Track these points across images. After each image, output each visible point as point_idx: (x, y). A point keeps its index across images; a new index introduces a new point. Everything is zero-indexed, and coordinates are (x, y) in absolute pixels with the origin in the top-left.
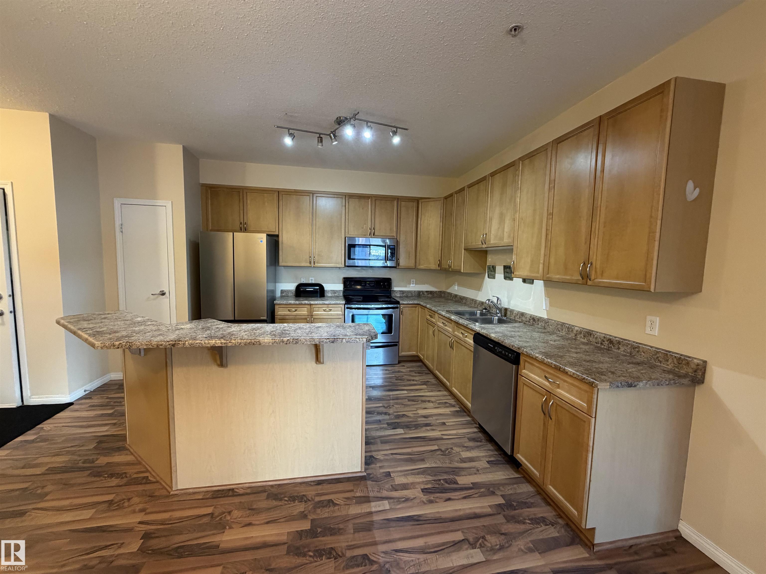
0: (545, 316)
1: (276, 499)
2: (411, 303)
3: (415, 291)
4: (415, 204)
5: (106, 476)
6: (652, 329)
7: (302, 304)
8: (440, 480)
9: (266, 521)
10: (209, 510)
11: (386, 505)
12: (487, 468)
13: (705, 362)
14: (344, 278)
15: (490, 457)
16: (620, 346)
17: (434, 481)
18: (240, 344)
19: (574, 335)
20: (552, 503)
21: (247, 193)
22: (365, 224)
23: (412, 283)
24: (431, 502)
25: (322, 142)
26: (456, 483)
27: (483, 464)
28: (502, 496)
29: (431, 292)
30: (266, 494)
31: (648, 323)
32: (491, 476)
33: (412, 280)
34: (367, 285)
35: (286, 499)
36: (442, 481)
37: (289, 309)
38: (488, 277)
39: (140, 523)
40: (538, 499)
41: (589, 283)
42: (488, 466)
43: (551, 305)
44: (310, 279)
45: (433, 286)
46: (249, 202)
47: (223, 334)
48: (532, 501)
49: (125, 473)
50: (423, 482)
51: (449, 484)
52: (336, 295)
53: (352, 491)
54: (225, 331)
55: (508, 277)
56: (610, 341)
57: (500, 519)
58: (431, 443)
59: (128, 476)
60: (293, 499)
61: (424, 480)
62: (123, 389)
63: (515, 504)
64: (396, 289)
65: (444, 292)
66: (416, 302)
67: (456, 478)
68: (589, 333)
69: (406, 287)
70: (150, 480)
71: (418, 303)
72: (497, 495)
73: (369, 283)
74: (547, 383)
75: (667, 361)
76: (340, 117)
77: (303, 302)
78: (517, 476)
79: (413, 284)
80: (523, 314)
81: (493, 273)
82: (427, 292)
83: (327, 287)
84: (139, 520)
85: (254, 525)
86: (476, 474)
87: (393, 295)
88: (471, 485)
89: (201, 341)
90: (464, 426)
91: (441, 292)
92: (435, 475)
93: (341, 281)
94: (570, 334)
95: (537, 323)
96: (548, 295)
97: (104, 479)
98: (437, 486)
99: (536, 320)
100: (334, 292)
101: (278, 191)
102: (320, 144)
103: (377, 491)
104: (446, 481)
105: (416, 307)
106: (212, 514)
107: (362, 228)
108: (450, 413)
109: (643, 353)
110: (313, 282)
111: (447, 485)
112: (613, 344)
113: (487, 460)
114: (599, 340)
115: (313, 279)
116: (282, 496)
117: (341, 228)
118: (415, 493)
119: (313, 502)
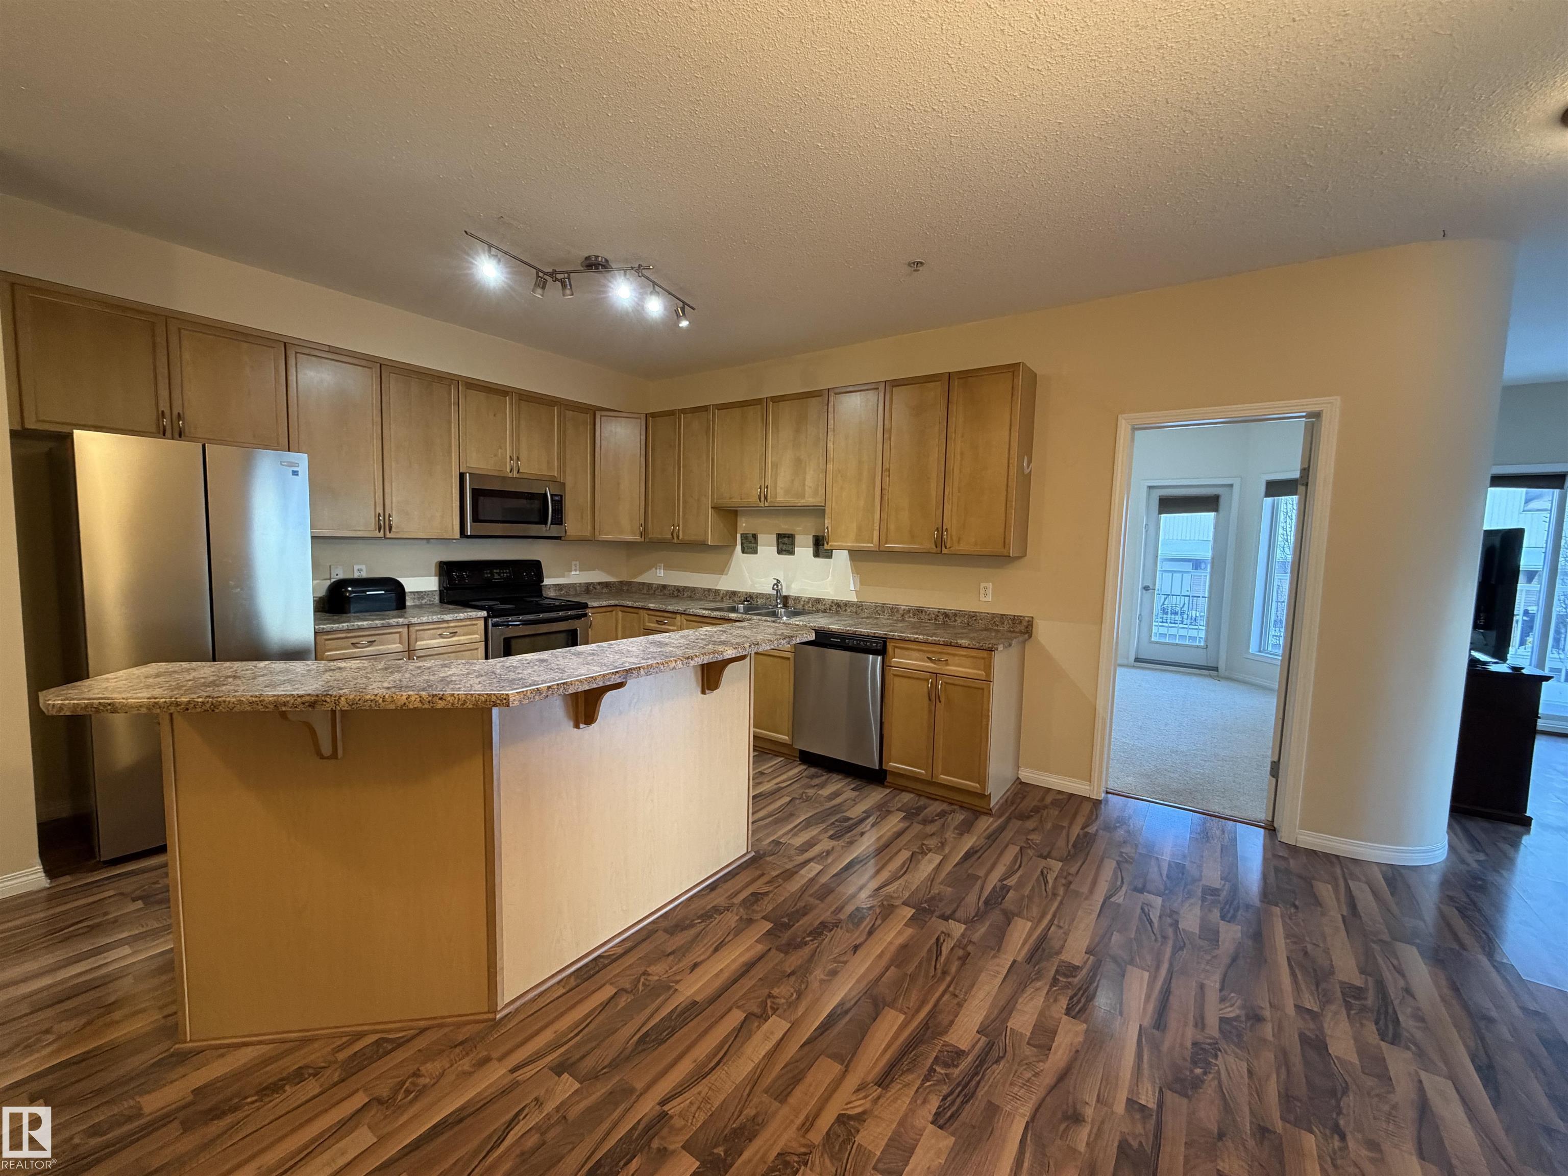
0: (853, 598)
1: (685, 929)
2: (605, 603)
3: (580, 584)
4: (588, 417)
6: (986, 595)
7: (390, 626)
8: (832, 823)
9: (711, 949)
10: (607, 992)
11: (815, 868)
12: (859, 795)
13: (1032, 618)
14: (441, 562)
15: (849, 785)
16: (957, 618)
17: (828, 826)
19: (899, 616)
21: (179, 329)
22: (501, 448)
23: (573, 567)
24: (851, 843)
26: (849, 818)
27: (850, 793)
28: (898, 810)
29: (606, 585)
30: (661, 933)
31: (982, 591)
32: (870, 800)
33: (573, 563)
34: (497, 576)
35: (697, 921)
37: (354, 641)
38: (743, 552)
41: (945, 551)
42: (856, 793)
43: (862, 583)
44: (356, 567)
45: (609, 573)
48: (923, 803)
50: (820, 832)
51: (844, 822)
52: (424, 602)
53: (763, 874)
55: (785, 551)
56: (946, 615)
58: (777, 796)
60: (707, 916)
61: (819, 830)
63: (914, 811)
64: (547, 581)
65: (629, 584)
66: (613, 602)
67: (844, 815)
68: (919, 611)
69: (563, 576)
70: (399, 1038)
71: (617, 602)
72: (893, 811)
73: (498, 571)
75: (1003, 623)
76: (597, 257)
77: (393, 621)
78: (888, 791)
79: (576, 570)
80: (818, 601)
81: (753, 545)
83: (411, 584)
85: (702, 962)
86: (855, 804)
87: (545, 594)
88: (864, 815)
92: (823, 822)
93: (433, 569)
94: (894, 615)
95: (844, 609)
96: (856, 570)
98: (837, 829)
99: (842, 605)
100: (420, 595)
101: (285, 343)
102: (539, 291)
103: (790, 861)
104: (838, 822)
106: (621, 991)
107: (495, 455)
109: (980, 621)
110: (364, 575)
111: (844, 825)
112: (949, 617)
113: (850, 788)
114: (933, 616)
115: (363, 567)
116: (687, 922)
117: (450, 452)
118: (825, 844)
119: (736, 906)
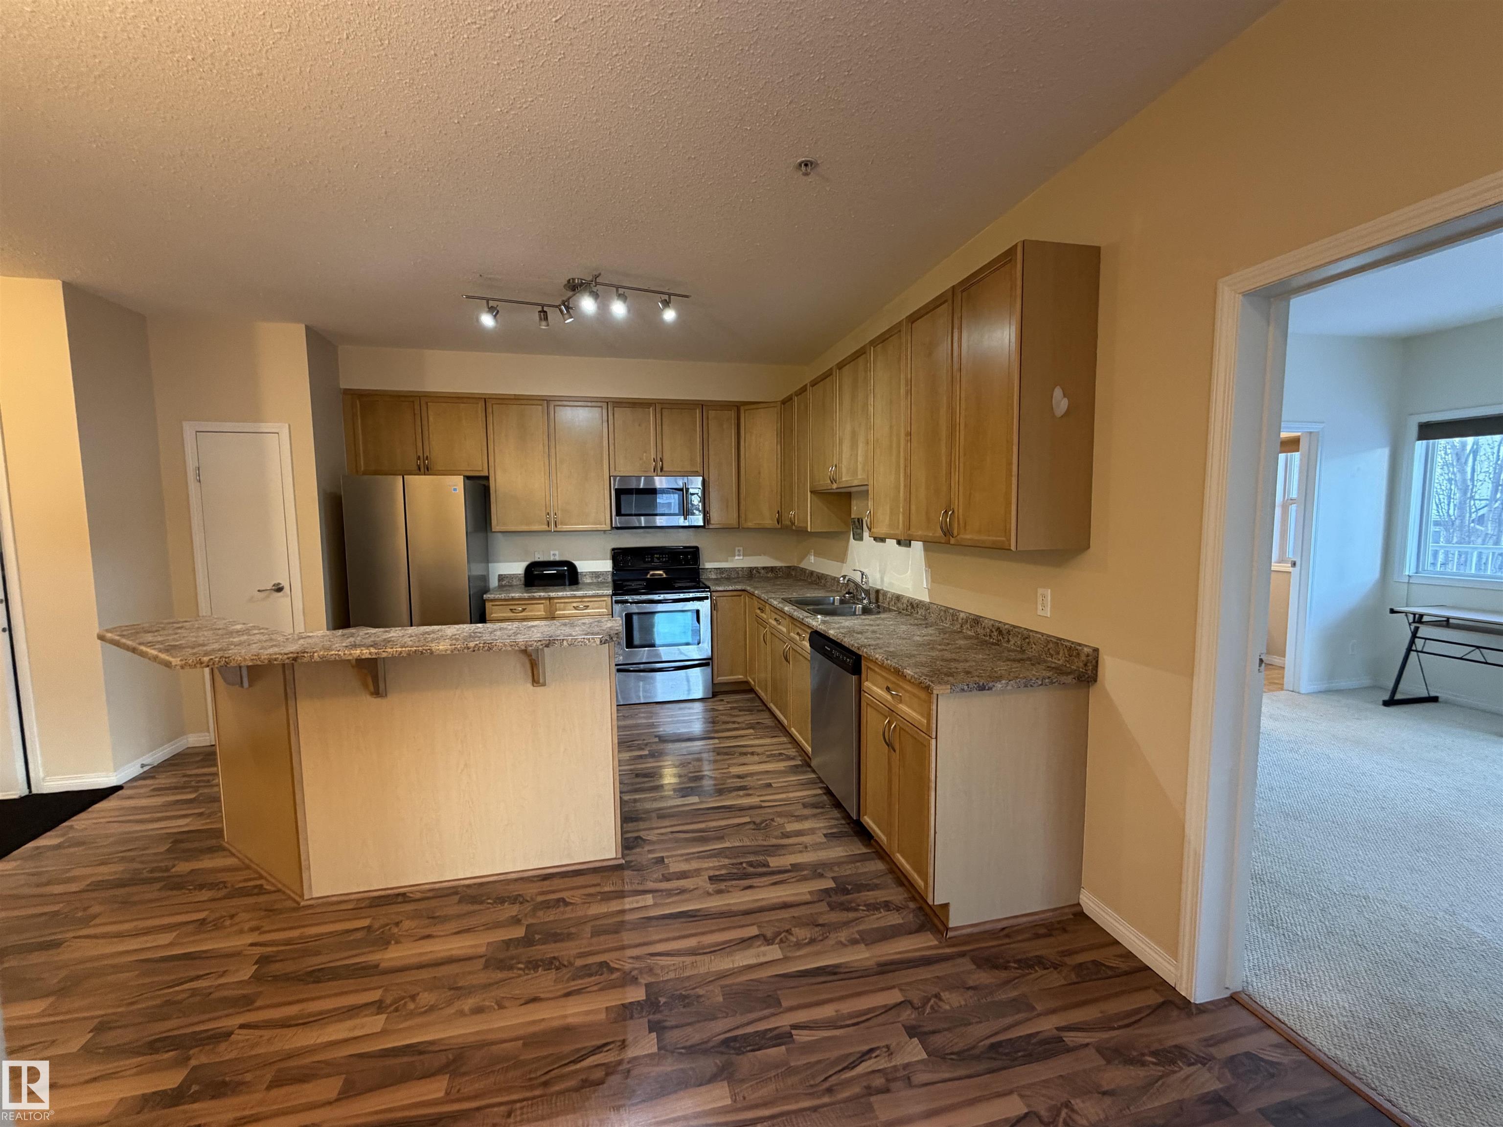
0: (926, 599)
1: (473, 903)
2: (730, 588)
3: (743, 568)
4: (733, 414)
5: (191, 887)
6: (1044, 606)
7: (534, 598)
8: (741, 863)
9: (457, 930)
10: (366, 922)
11: (649, 900)
12: (821, 843)
13: (1096, 650)
14: (613, 549)
15: (830, 829)
16: (1010, 637)
17: (733, 864)
18: (400, 654)
19: (959, 626)
20: (906, 883)
21: (427, 403)
22: (646, 452)
23: (737, 553)
24: (719, 892)
25: (546, 319)
26: (766, 865)
27: (819, 838)
28: (833, 878)
29: (772, 569)
30: (457, 898)
31: (1040, 600)
32: (824, 854)
33: (737, 549)
34: (656, 560)
35: (489, 901)
36: (744, 865)
37: (512, 607)
38: (854, 538)
39: (252, 945)
40: (889, 879)
41: (952, 541)
42: (824, 840)
43: (933, 581)
44: (552, 553)
45: (777, 559)
46: (431, 419)
47: (374, 641)
48: (878, 882)
49: (225, 882)
50: (715, 867)
51: (754, 867)
52: (599, 580)
53: (598, 885)
54: (379, 637)
56: (1000, 631)
57: (823, 907)
58: (743, 813)
59: (229, 885)
60: (501, 900)
61: (717, 864)
62: (216, 759)
63: (850, 887)
64: (708, 565)
65: (795, 568)
66: (739, 587)
67: (769, 859)
68: (976, 621)
69: (727, 561)
70: (265, 889)
71: (743, 588)
72: (826, 877)
73: (658, 556)
74: (889, 697)
76: (574, 279)
77: (537, 595)
78: (865, 850)
79: (739, 555)
80: (898, 598)
81: (859, 531)
82: (764, 568)
83: (584, 566)
84: (250, 941)
85: (437, 936)
86: (801, 852)
87: (703, 577)
88: (790, 867)
89: (339, 651)
90: (801, 787)
91: (789, 567)
92: (735, 858)
93: (609, 554)
94: (955, 624)
95: (916, 611)
96: (928, 564)
97: (187, 892)
98: (735, 871)
99: (915, 606)
100: (596, 575)
101: (485, 399)
102: (544, 323)
103: (638, 883)
104: (751, 864)
105: (740, 596)
106: (369, 928)
107: (640, 459)
108: (783, 768)
109: (1034, 646)
110: (557, 558)
111: (751, 870)
112: (1002, 635)
113: (825, 832)
114: (988, 630)
115: (557, 553)
116: (485, 898)
117: (602, 461)
118: (702, 881)
119: (534, 903)
